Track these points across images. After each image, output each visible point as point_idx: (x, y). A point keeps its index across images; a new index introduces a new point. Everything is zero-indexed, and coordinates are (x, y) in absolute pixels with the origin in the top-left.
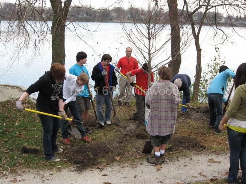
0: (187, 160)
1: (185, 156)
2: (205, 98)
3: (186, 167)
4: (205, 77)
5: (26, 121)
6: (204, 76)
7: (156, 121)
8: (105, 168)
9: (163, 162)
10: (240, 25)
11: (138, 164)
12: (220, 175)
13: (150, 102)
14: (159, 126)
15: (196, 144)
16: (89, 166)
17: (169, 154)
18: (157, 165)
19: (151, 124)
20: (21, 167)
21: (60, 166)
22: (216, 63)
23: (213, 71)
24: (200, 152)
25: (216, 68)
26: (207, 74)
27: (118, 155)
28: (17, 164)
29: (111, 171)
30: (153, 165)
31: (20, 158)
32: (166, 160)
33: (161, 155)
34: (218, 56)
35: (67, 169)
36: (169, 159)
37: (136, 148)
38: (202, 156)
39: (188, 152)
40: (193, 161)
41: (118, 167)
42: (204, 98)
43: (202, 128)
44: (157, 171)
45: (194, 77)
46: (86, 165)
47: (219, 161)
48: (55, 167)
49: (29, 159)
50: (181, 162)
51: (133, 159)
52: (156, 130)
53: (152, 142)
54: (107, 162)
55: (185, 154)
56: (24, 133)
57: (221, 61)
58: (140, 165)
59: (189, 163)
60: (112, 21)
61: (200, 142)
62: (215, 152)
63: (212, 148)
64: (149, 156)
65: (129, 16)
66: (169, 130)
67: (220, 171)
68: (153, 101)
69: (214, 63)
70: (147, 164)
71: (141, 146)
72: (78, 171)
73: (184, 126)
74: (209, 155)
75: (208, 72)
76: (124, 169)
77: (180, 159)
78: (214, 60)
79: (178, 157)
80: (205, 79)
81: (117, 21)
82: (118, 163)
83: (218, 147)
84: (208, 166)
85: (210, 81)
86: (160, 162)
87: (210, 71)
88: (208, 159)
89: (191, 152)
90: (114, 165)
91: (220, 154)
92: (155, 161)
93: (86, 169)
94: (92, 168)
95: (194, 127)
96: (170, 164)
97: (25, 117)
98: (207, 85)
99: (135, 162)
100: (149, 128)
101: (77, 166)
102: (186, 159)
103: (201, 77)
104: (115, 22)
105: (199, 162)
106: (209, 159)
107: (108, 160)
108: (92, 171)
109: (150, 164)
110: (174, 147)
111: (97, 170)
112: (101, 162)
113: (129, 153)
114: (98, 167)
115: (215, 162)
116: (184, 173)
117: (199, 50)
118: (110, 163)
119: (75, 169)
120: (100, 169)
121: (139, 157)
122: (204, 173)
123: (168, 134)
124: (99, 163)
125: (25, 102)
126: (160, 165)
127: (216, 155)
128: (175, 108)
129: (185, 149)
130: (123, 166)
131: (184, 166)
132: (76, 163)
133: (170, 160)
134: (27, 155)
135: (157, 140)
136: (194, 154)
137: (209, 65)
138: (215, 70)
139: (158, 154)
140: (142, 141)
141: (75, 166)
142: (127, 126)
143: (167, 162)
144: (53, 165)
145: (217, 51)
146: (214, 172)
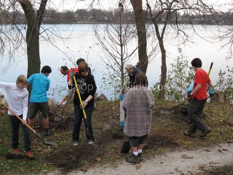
0: (163, 157)
1: (160, 153)
2: (171, 96)
3: (162, 164)
4: (170, 76)
5: (6, 127)
6: (168, 75)
7: (133, 123)
8: (88, 169)
9: (141, 161)
10: (195, 22)
11: (119, 164)
12: (194, 170)
13: (127, 106)
14: (136, 127)
15: (169, 142)
16: (73, 168)
17: (146, 153)
18: (136, 163)
19: (128, 127)
20: (9, 173)
21: (46, 170)
22: (180, 63)
23: (177, 70)
24: (173, 149)
25: (180, 67)
26: (172, 73)
27: (99, 156)
28: (4, 171)
29: (94, 173)
30: (132, 163)
31: (6, 165)
32: (144, 158)
33: (139, 154)
34: (181, 56)
35: (53, 172)
36: (146, 157)
37: (114, 148)
38: (176, 153)
39: (162, 150)
40: (168, 157)
41: (100, 168)
42: (169, 96)
43: (172, 125)
44: (137, 169)
45: (160, 76)
46: (70, 168)
47: (191, 157)
48: (41, 171)
49: (15, 164)
50: (158, 159)
51: (113, 159)
52: (133, 131)
53: (131, 142)
54: (89, 163)
55: (160, 152)
56: (6, 139)
57: (184, 61)
58: (121, 165)
59: (165, 160)
60: (75, 23)
61: (172, 139)
62: (187, 148)
63: (184, 144)
64: (127, 156)
65: (92, 17)
66: (145, 131)
67: (194, 166)
68: (129, 105)
69: (177, 63)
70: (126, 163)
71: (118, 146)
72: (63, 174)
73: (155, 125)
74: (181, 151)
75: (172, 71)
76: (105, 169)
77: (156, 156)
78: (177, 60)
79: (154, 155)
80: (170, 77)
81: (80, 22)
82: (99, 164)
83: (190, 144)
84: (182, 161)
85: (174, 79)
86: (138, 161)
87: (174, 71)
88: (181, 155)
89: (165, 149)
90: (96, 166)
91: (191, 150)
92: (134, 160)
93: (70, 172)
94: (76, 170)
95: (166, 125)
96: (148, 162)
97: (4, 123)
98: (172, 83)
99: (115, 162)
100: (126, 129)
101: (62, 169)
102: (161, 156)
103: (166, 76)
104: (78, 24)
105: (173, 158)
106: (183, 155)
107: (90, 162)
108: (76, 173)
109: (128, 163)
110: (149, 145)
111: (81, 172)
112: (84, 164)
113: (109, 153)
114: (82, 169)
115: (188, 158)
116: (162, 170)
117: (163, 52)
118: (92, 164)
119: (60, 172)
120: (84, 171)
121: (119, 157)
122: (179, 169)
123: (144, 135)
124: (82, 165)
125: (2, 108)
126: (139, 163)
127: (188, 150)
128: (150, 111)
129: (160, 147)
130: (105, 166)
131: (161, 163)
132: (60, 166)
133: (148, 159)
134: (12, 161)
135: (135, 141)
136: (169, 151)
137: (173, 65)
138: (179, 69)
139: (136, 153)
140: (119, 141)
141: (60, 169)
142: (103, 128)
143: (144, 160)
144: (39, 169)
145: (180, 52)
146: (189, 167)
